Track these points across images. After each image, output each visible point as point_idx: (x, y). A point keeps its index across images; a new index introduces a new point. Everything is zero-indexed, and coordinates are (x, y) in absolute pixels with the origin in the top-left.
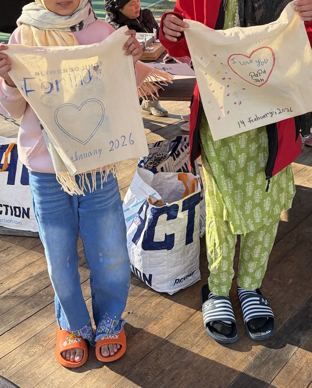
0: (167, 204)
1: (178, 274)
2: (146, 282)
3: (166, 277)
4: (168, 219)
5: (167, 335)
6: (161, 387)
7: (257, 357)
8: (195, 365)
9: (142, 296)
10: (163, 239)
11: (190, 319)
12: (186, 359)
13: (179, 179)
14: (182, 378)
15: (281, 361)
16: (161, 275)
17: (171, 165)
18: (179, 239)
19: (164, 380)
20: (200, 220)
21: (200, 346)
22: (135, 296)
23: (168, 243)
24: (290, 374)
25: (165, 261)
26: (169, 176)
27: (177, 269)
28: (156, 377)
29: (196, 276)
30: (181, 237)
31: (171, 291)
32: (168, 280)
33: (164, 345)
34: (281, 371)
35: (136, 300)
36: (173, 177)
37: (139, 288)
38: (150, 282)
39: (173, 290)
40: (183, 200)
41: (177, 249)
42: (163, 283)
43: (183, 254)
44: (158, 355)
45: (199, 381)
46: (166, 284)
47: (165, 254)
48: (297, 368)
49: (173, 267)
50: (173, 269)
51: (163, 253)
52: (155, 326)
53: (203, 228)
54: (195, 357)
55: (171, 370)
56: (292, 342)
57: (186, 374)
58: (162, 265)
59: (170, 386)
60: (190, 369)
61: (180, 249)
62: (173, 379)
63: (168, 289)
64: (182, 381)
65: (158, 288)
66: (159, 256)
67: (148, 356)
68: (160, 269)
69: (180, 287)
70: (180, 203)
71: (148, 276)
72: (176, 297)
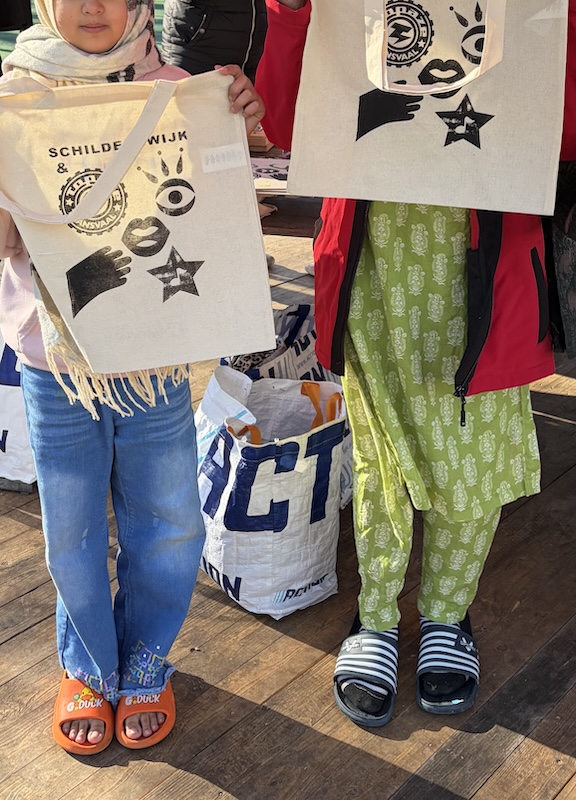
0: (277, 441)
1: (293, 580)
2: (229, 592)
3: (269, 584)
4: (279, 470)
5: (266, 697)
6: (250, 797)
7: (442, 751)
8: (319, 759)
9: (221, 618)
10: (266, 511)
11: (314, 669)
12: (301, 746)
13: (304, 392)
14: (292, 784)
15: (488, 763)
16: (259, 581)
17: (291, 365)
18: (297, 510)
19: (256, 785)
20: (342, 475)
21: (329, 723)
22: (205, 618)
23: (276, 518)
24: (506, 788)
25: (269, 553)
26: (282, 387)
27: (290, 570)
28: (241, 777)
29: (329, 584)
30: (302, 508)
31: (278, 612)
32: (273, 590)
33: (259, 716)
34: (489, 782)
35: (207, 625)
36: (290, 388)
37: (214, 603)
38: (236, 592)
39: (281, 611)
40: (309, 434)
41: (293, 530)
42: (263, 595)
43: (304, 541)
44: (245, 736)
45: (325, 791)
46: (268, 598)
47: (270, 539)
48: (521, 776)
49: (285, 565)
50: (284, 568)
51: (264, 538)
52: (243, 678)
53: (347, 491)
54: (319, 744)
55: (270, 766)
56: (513, 726)
57: (300, 777)
58: (262, 560)
59: (267, 796)
60: (307, 766)
61: (300, 531)
62: (273, 784)
63: (271, 608)
64: (291, 790)
65: (252, 605)
66: (256, 544)
67: (226, 735)
68: (257, 567)
69: (295, 604)
70: (302, 441)
71: (232, 582)
72: (288, 624)
